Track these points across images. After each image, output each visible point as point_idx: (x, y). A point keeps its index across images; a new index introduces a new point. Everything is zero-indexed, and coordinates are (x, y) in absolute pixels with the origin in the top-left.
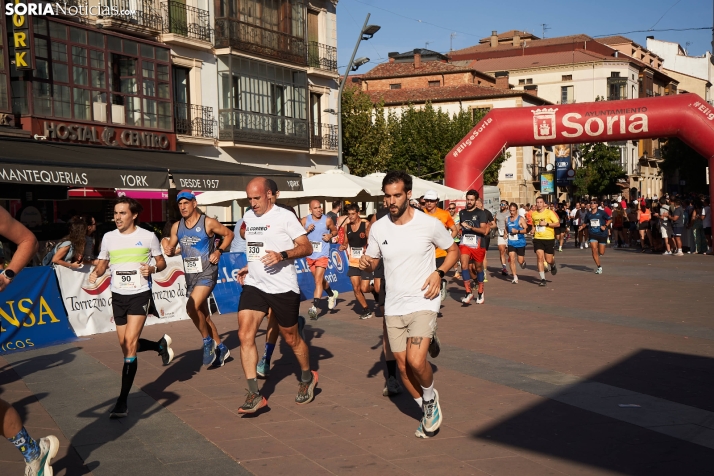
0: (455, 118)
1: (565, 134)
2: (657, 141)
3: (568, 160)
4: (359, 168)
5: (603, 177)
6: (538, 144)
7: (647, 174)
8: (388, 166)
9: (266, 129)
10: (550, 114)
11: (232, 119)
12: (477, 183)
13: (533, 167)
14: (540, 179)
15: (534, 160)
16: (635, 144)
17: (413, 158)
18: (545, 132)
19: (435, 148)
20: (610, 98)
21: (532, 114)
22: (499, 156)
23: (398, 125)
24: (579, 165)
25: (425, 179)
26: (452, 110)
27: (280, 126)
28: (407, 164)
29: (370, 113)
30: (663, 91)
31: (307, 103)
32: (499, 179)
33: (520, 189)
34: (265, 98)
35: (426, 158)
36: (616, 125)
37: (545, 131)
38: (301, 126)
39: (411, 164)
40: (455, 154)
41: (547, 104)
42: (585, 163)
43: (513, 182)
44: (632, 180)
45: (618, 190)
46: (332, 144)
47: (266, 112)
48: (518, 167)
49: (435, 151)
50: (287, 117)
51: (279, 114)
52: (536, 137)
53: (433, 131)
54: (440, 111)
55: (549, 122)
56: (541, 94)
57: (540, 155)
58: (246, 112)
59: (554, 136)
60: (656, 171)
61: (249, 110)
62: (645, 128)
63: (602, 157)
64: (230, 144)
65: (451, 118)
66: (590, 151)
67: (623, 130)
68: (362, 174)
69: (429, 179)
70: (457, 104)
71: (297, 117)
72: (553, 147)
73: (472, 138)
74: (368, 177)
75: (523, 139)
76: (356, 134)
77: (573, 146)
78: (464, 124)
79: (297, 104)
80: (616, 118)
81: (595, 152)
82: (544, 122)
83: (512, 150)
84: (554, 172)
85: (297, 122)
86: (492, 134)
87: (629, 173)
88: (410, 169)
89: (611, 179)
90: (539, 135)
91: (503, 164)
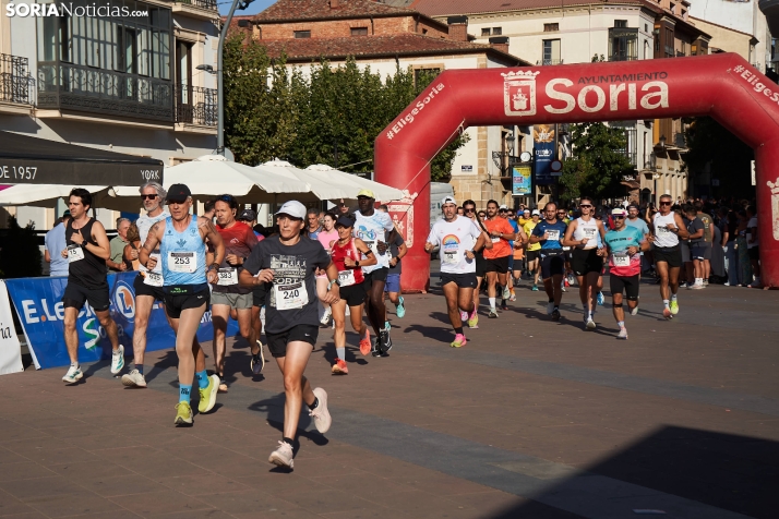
0: (389, 81)
1: (549, 108)
2: (679, 121)
3: (552, 146)
4: (248, 152)
5: (602, 173)
6: (508, 123)
7: (665, 170)
8: (290, 150)
9: (109, 92)
10: (529, 79)
11: (58, 77)
12: (420, 179)
13: (502, 155)
14: (511, 173)
15: (503, 145)
16: (647, 125)
17: (327, 140)
18: (520, 106)
19: (360, 125)
20: (613, 58)
21: (502, 79)
22: (453, 140)
23: (305, 91)
24: (568, 153)
25: (344, 170)
26: (384, 70)
27: (130, 89)
28: (318, 149)
29: (266, 73)
30: (688, 49)
31: (171, 55)
32: (453, 173)
33: (483, 188)
34: (109, 47)
35: (345, 141)
36: (623, 97)
37: (520, 104)
38: (162, 90)
39: (324, 148)
40: (390, 135)
41: (523, 65)
42: (576, 152)
43: (472, 177)
44: (643, 178)
45: (624, 192)
46: (208, 117)
47: (109, 68)
48: (480, 156)
49: (360, 130)
50: (142, 76)
51: (130, 71)
52: (508, 112)
53: (357, 101)
54: (367, 72)
55: (526, 91)
56: (514, 50)
57: (511, 139)
58: (78, 67)
59: (533, 112)
60: (677, 164)
61: (83, 63)
62: (664, 103)
63: (601, 143)
64: (55, 114)
65: (383, 82)
66: (584, 134)
67: (632, 105)
68: (253, 162)
69: (350, 171)
70: (392, 62)
71: (156, 75)
72: (531, 128)
73: (415, 111)
74: (261, 167)
75: (488, 114)
76: (244, 103)
77: (559, 126)
78: (403, 92)
79: (156, 56)
80: (622, 87)
81: (591, 136)
82: (518, 92)
83: (472, 131)
84: (532, 164)
85: (155, 83)
86: (444, 107)
87: (640, 168)
88: (322, 155)
89: (613, 176)
90: (512, 109)
91: (458, 151)
